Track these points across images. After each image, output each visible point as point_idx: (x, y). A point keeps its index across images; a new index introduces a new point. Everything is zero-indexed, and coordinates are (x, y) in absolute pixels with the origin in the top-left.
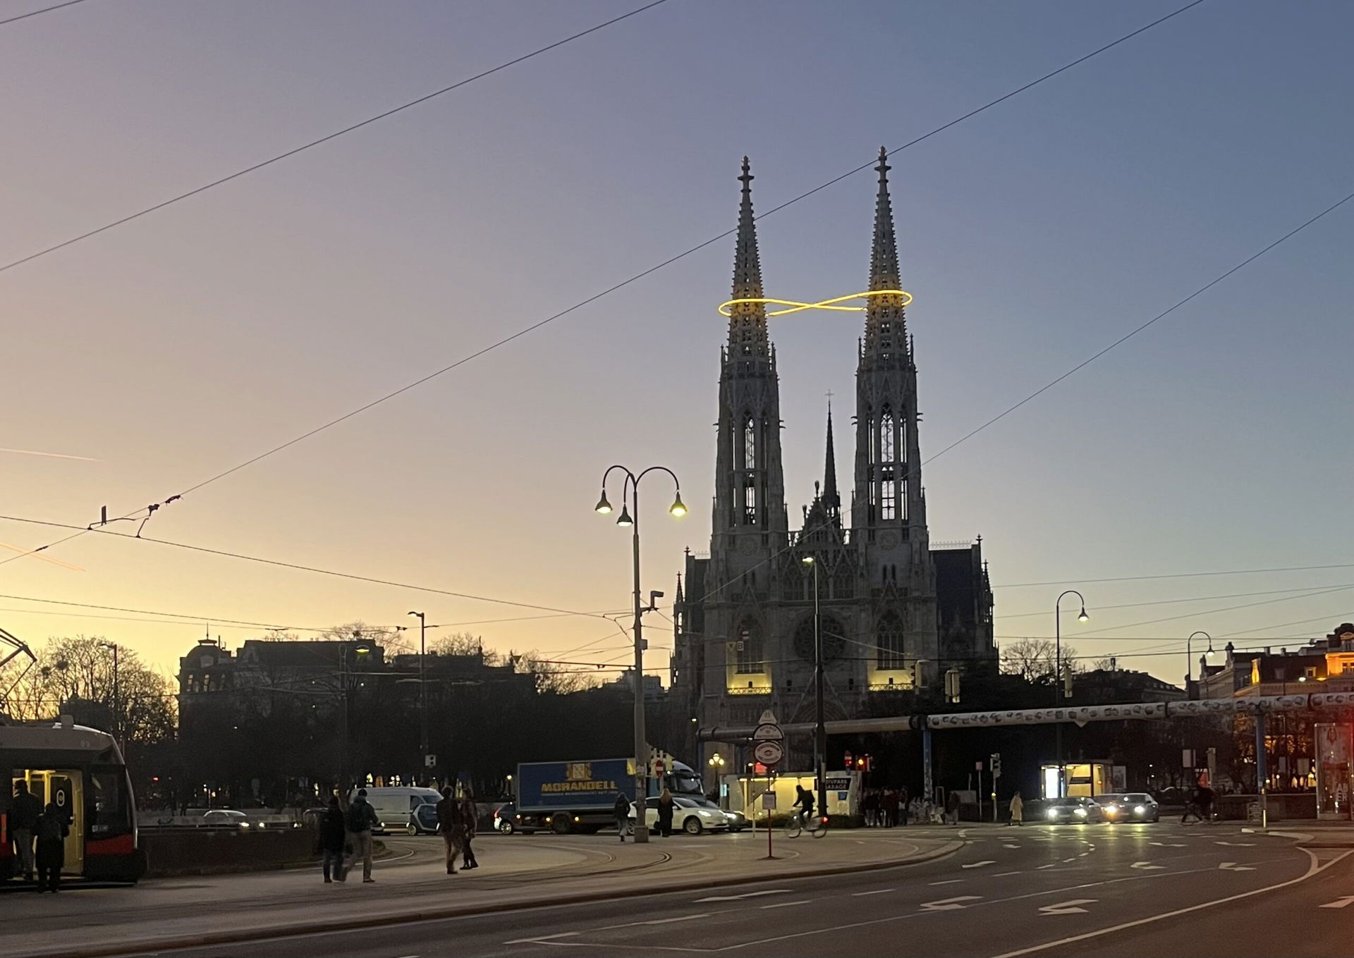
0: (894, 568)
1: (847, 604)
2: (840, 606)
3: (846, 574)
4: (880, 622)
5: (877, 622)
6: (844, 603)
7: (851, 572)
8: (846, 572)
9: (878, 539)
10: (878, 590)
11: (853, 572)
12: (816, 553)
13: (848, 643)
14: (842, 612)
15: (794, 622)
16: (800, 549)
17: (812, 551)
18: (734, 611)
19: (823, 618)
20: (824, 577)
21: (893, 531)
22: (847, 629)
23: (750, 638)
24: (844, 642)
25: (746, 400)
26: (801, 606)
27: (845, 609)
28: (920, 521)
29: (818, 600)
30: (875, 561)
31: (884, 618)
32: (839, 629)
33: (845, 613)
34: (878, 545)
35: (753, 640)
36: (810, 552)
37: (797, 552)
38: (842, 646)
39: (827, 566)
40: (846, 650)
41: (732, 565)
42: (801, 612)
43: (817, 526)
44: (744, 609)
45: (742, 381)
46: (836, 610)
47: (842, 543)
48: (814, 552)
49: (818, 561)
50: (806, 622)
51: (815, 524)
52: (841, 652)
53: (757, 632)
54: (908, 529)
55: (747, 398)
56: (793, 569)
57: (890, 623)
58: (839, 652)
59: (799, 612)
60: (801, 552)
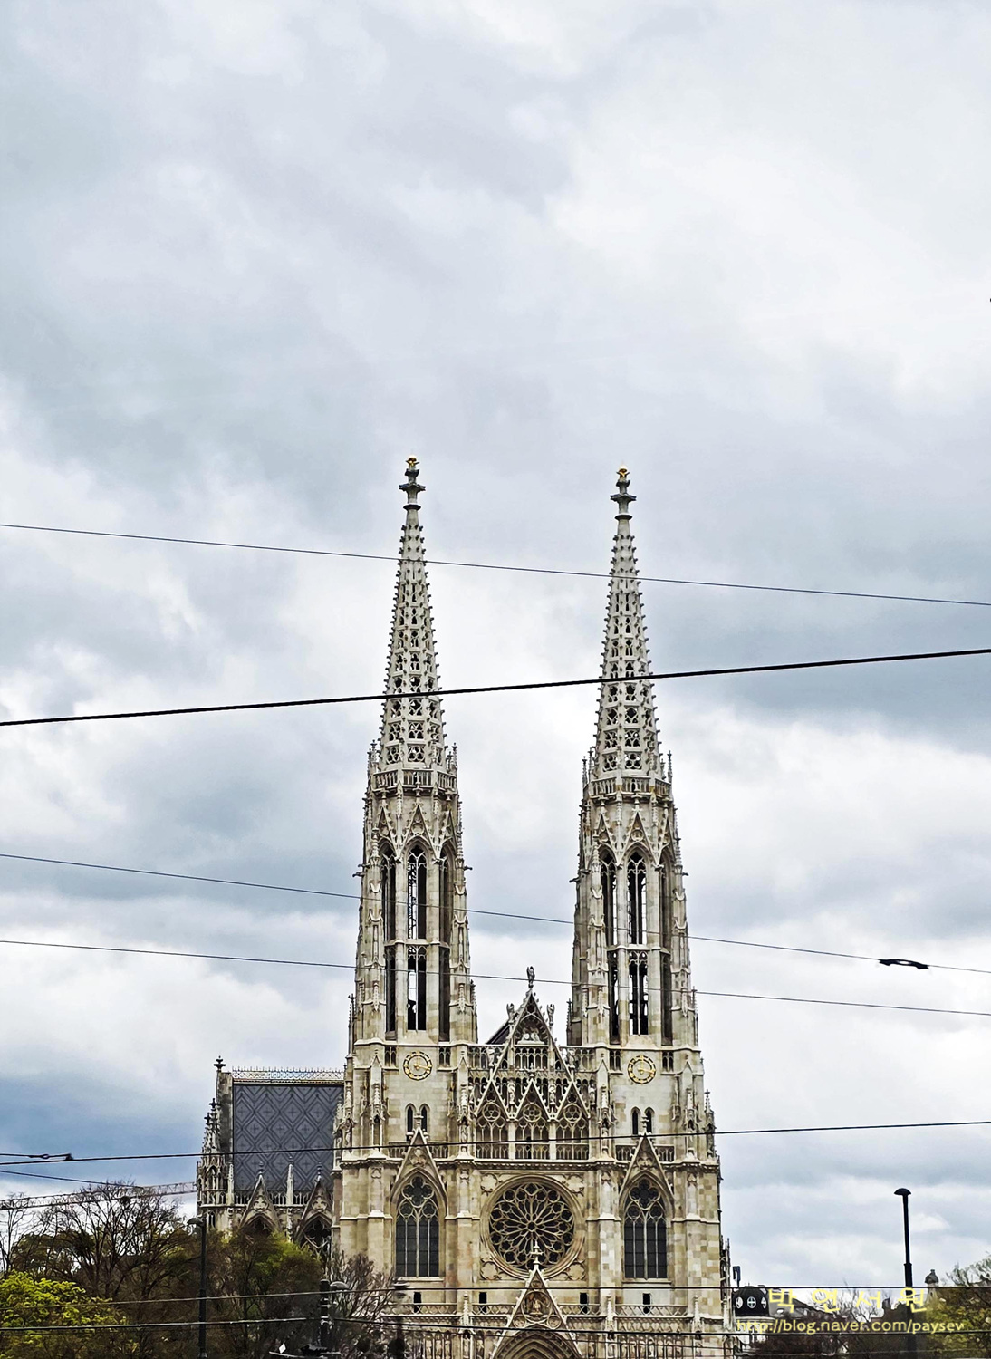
0: (649, 1112)
1: (579, 1169)
2: (564, 1172)
3: (578, 1119)
4: (629, 1200)
5: (625, 1199)
6: (575, 1167)
7: (584, 1116)
8: (577, 1116)
9: (624, 1066)
10: (627, 1148)
11: (589, 1116)
12: (530, 1083)
13: (579, 1234)
14: (569, 1182)
15: (491, 1195)
16: (504, 1075)
17: (522, 1078)
18: (394, 1172)
19: (538, 1190)
20: (540, 1123)
21: (647, 1054)
22: (576, 1210)
23: (418, 1219)
24: (572, 1231)
25: (418, 831)
26: (503, 1168)
27: (574, 1178)
28: (691, 1042)
29: (532, 1160)
30: (621, 1101)
31: (635, 1193)
32: (563, 1209)
33: (574, 1184)
34: (626, 1076)
35: (423, 1222)
36: (518, 1080)
37: (498, 1080)
38: (568, 1238)
39: (546, 1104)
40: (576, 1245)
41: (390, 1096)
42: (503, 1178)
43: (530, 1039)
44: (409, 1169)
45: (410, 802)
46: (560, 1179)
47: (570, 1069)
48: (525, 1080)
49: (532, 1096)
50: (509, 1195)
51: (526, 1036)
52: (567, 1248)
53: (429, 1209)
54: (671, 1053)
55: (418, 827)
56: (491, 1107)
57: (645, 1204)
58: (563, 1247)
59: (500, 1179)
60: (505, 1080)
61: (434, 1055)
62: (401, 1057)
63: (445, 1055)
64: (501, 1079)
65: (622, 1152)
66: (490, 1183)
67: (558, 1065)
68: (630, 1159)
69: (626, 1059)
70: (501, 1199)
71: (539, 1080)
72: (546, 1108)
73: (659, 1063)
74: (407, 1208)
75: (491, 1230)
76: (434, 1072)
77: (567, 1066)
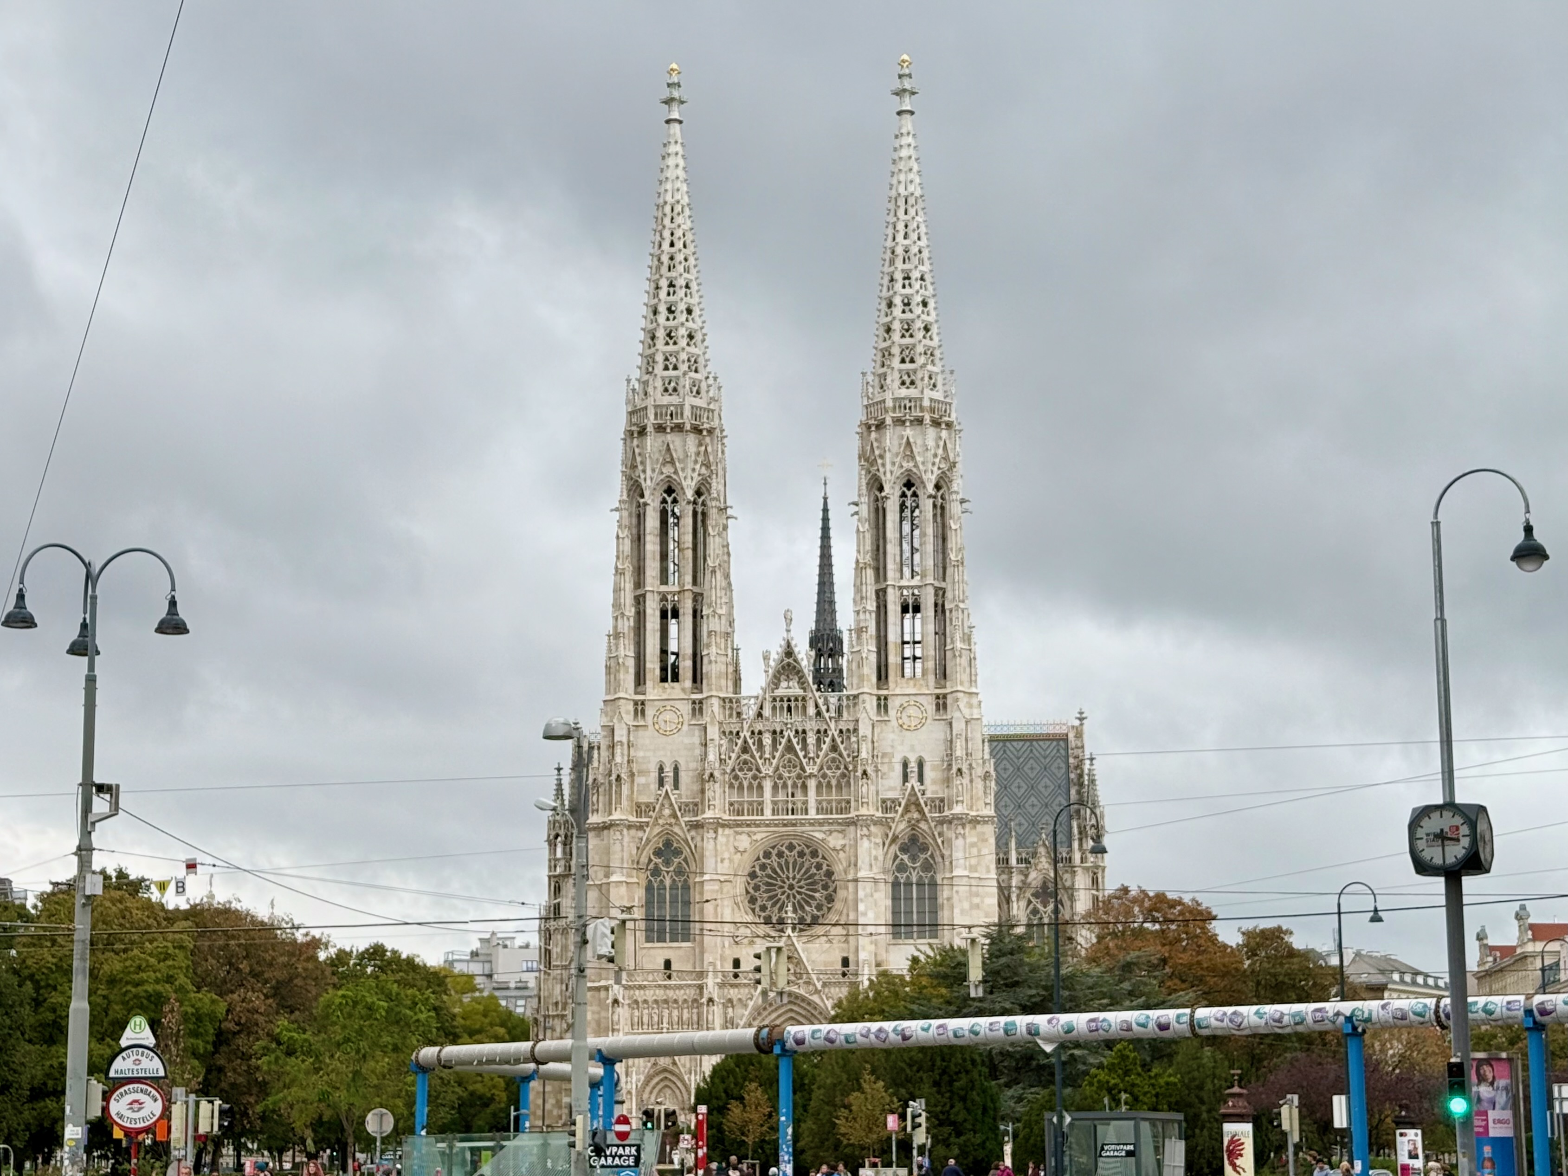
0: (921, 765)
1: (839, 824)
2: (825, 828)
3: (839, 772)
4: (896, 857)
5: (891, 855)
6: (835, 822)
7: (846, 768)
8: (838, 768)
9: (892, 713)
10: (893, 801)
11: (851, 768)
12: (786, 734)
13: (841, 894)
14: (830, 839)
15: (746, 855)
16: (758, 726)
17: (778, 730)
18: (640, 834)
19: (798, 848)
20: (799, 777)
21: (919, 699)
22: (838, 868)
23: (668, 882)
24: (835, 891)
25: (668, 470)
26: (758, 826)
27: (835, 834)
28: (967, 684)
29: (790, 817)
30: (889, 750)
31: (904, 849)
32: (825, 867)
33: (835, 841)
34: (894, 723)
35: (674, 887)
36: (774, 732)
37: (753, 733)
38: (830, 899)
39: (805, 757)
40: (838, 905)
41: (638, 754)
42: (758, 837)
43: (789, 687)
44: (657, 830)
45: (661, 438)
46: (819, 835)
47: (830, 718)
48: (782, 732)
49: (790, 748)
50: (767, 855)
51: (784, 684)
52: (829, 909)
53: (679, 872)
54: (945, 696)
55: (669, 466)
56: (745, 762)
57: (914, 859)
58: (825, 909)
59: (754, 838)
60: (760, 733)
61: (686, 708)
62: (650, 712)
63: (698, 707)
64: (756, 731)
65: (888, 805)
66: (744, 842)
67: (819, 714)
68: (896, 812)
69: (894, 704)
70: (758, 859)
71: (797, 732)
72: (804, 761)
73: (931, 708)
74: (656, 872)
75: (747, 892)
76: (685, 727)
77: (827, 715)
